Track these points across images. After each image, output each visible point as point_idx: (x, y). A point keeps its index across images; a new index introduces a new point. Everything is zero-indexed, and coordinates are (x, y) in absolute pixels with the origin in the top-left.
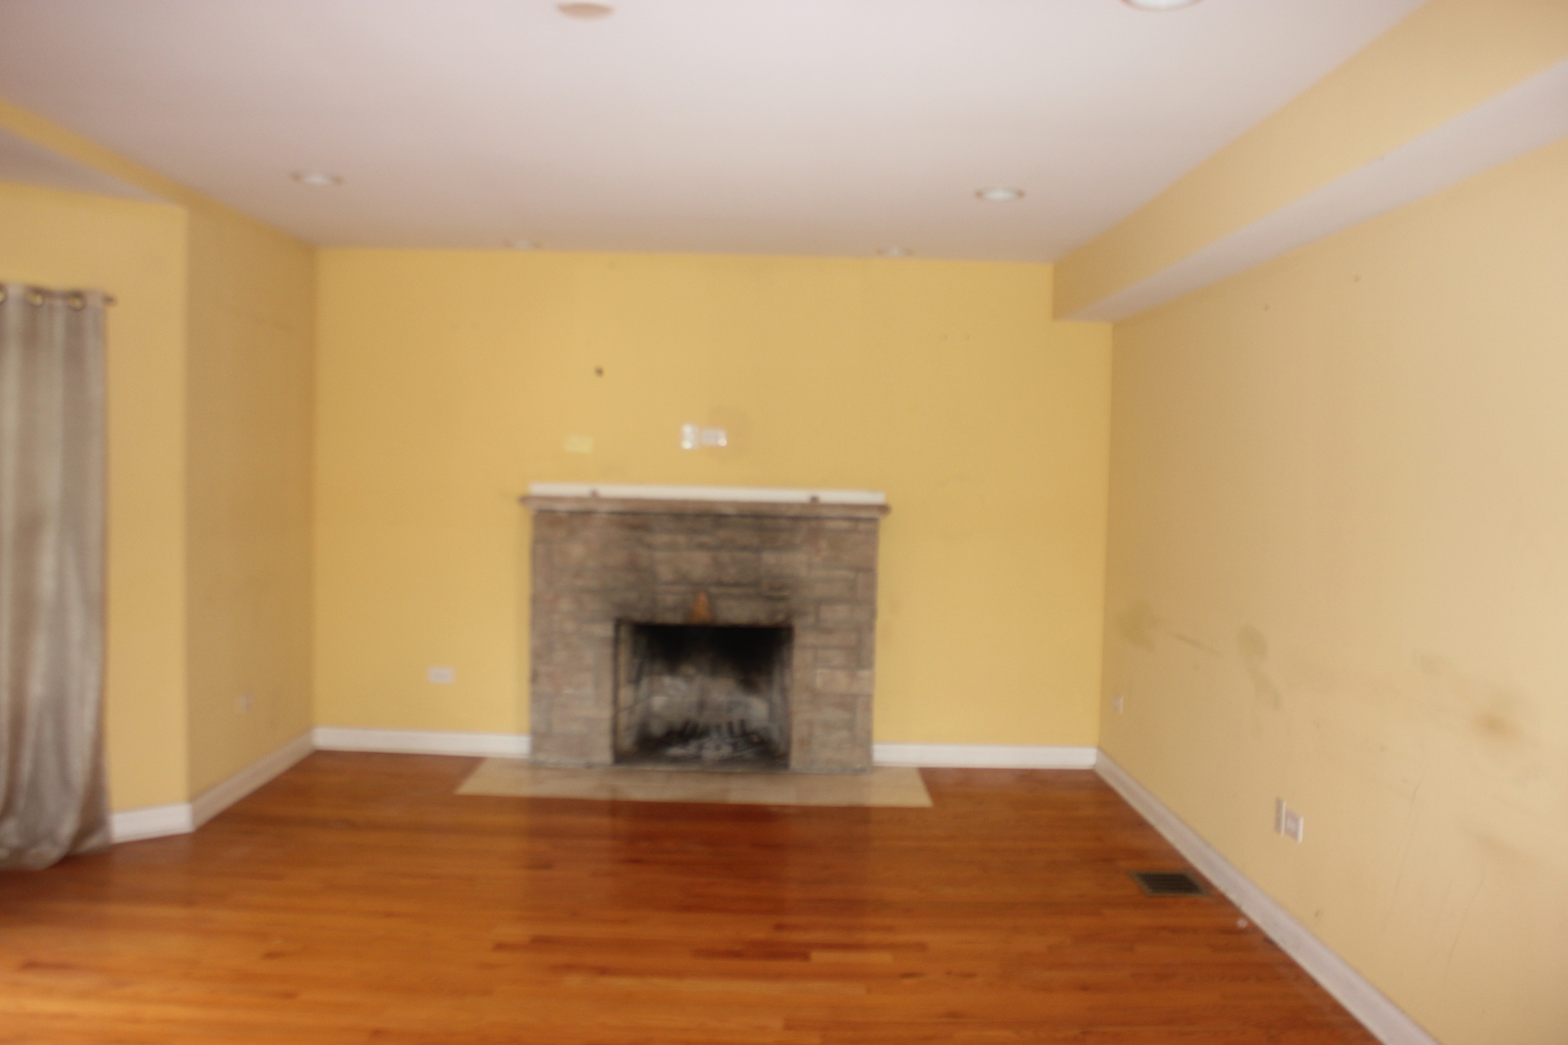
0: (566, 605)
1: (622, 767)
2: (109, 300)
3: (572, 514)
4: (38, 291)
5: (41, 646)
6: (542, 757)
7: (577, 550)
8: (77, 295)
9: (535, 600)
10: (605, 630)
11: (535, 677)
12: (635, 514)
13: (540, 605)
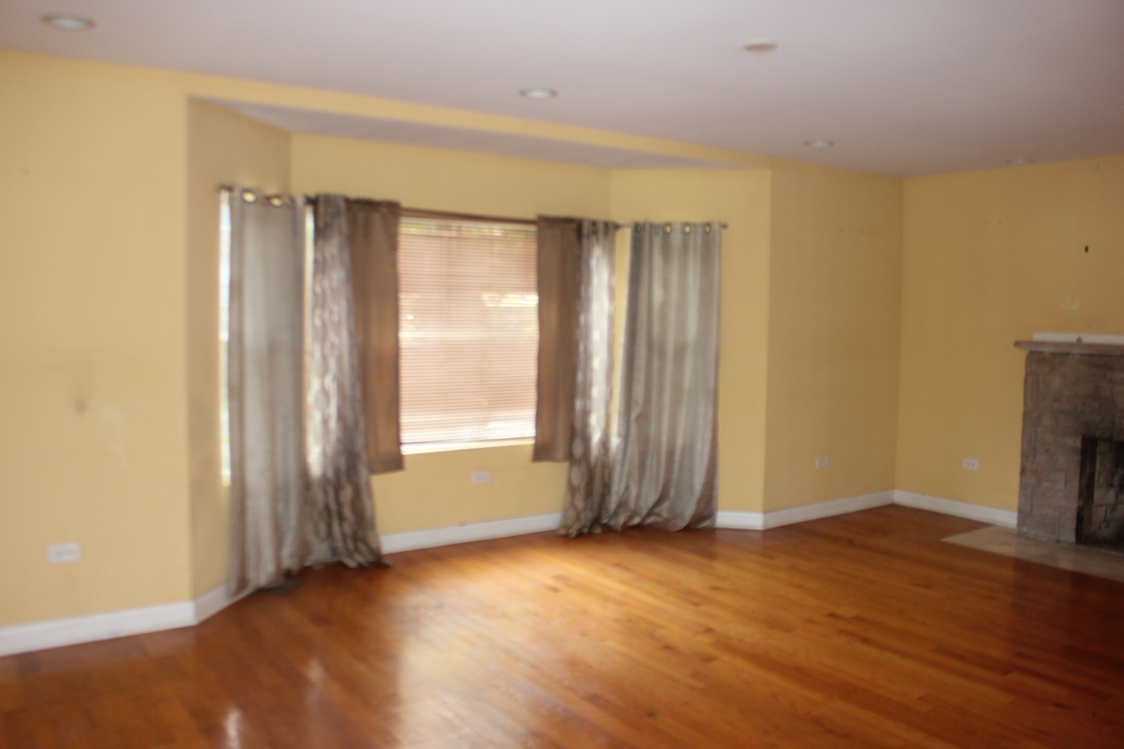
0: (1046, 421)
1: (1082, 547)
2: (724, 226)
3: (1054, 354)
4: (686, 224)
5: (683, 412)
6: (1025, 530)
7: (1056, 382)
8: (708, 224)
9: (1026, 416)
10: (1077, 443)
11: (1023, 471)
12: (1100, 356)
13: (1030, 420)
